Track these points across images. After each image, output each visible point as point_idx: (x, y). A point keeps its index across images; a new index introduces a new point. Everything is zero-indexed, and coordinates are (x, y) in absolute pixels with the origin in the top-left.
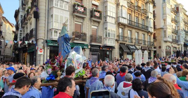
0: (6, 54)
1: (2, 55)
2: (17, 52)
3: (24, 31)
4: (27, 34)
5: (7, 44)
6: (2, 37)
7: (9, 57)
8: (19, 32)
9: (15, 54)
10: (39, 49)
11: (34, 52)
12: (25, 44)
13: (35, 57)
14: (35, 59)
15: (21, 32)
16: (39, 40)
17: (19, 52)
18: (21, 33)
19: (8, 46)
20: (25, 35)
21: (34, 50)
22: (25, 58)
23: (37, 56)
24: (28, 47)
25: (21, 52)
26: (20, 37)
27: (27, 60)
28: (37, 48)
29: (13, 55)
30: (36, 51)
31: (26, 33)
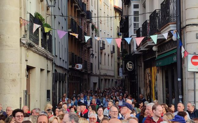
0: (103, 72)
1: (96, 75)
2: (130, 66)
3: (144, 6)
4: (154, 15)
5: (104, 44)
6: (93, 27)
7: (111, 78)
8: (132, 10)
9: (126, 71)
10: (190, 57)
11: (175, 64)
12: (149, 43)
13: (179, 80)
14: (180, 85)
15: (136, 10)
16: (189, 29)
17: (134, 67)
18: (136, 13)
19: (108, 50)
20: (148, 18)
21: (175, 59)
22: (150, 82)
23: (186, 75)
24: (158, 51)
25: (139, 64)
26: (135, 24)
27: (157, 89)
28: (184, 52)
29: (121, 74)
30: (182, 60)
31: (149, 10)
